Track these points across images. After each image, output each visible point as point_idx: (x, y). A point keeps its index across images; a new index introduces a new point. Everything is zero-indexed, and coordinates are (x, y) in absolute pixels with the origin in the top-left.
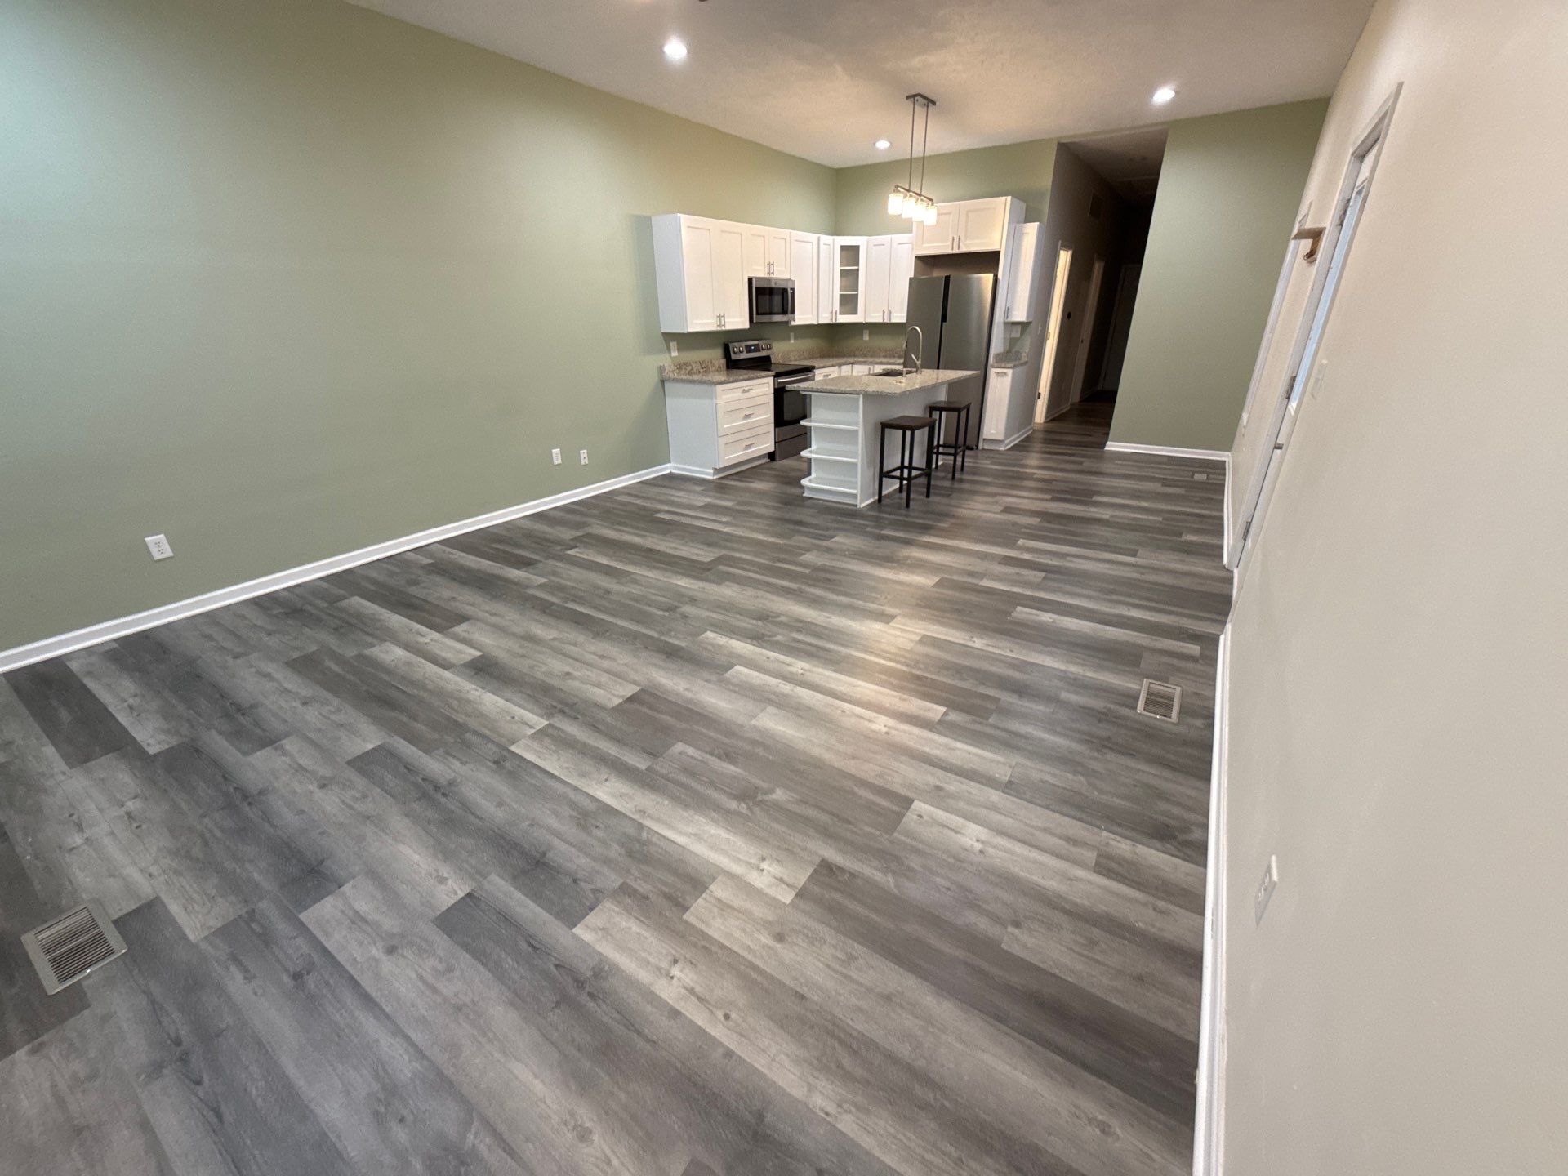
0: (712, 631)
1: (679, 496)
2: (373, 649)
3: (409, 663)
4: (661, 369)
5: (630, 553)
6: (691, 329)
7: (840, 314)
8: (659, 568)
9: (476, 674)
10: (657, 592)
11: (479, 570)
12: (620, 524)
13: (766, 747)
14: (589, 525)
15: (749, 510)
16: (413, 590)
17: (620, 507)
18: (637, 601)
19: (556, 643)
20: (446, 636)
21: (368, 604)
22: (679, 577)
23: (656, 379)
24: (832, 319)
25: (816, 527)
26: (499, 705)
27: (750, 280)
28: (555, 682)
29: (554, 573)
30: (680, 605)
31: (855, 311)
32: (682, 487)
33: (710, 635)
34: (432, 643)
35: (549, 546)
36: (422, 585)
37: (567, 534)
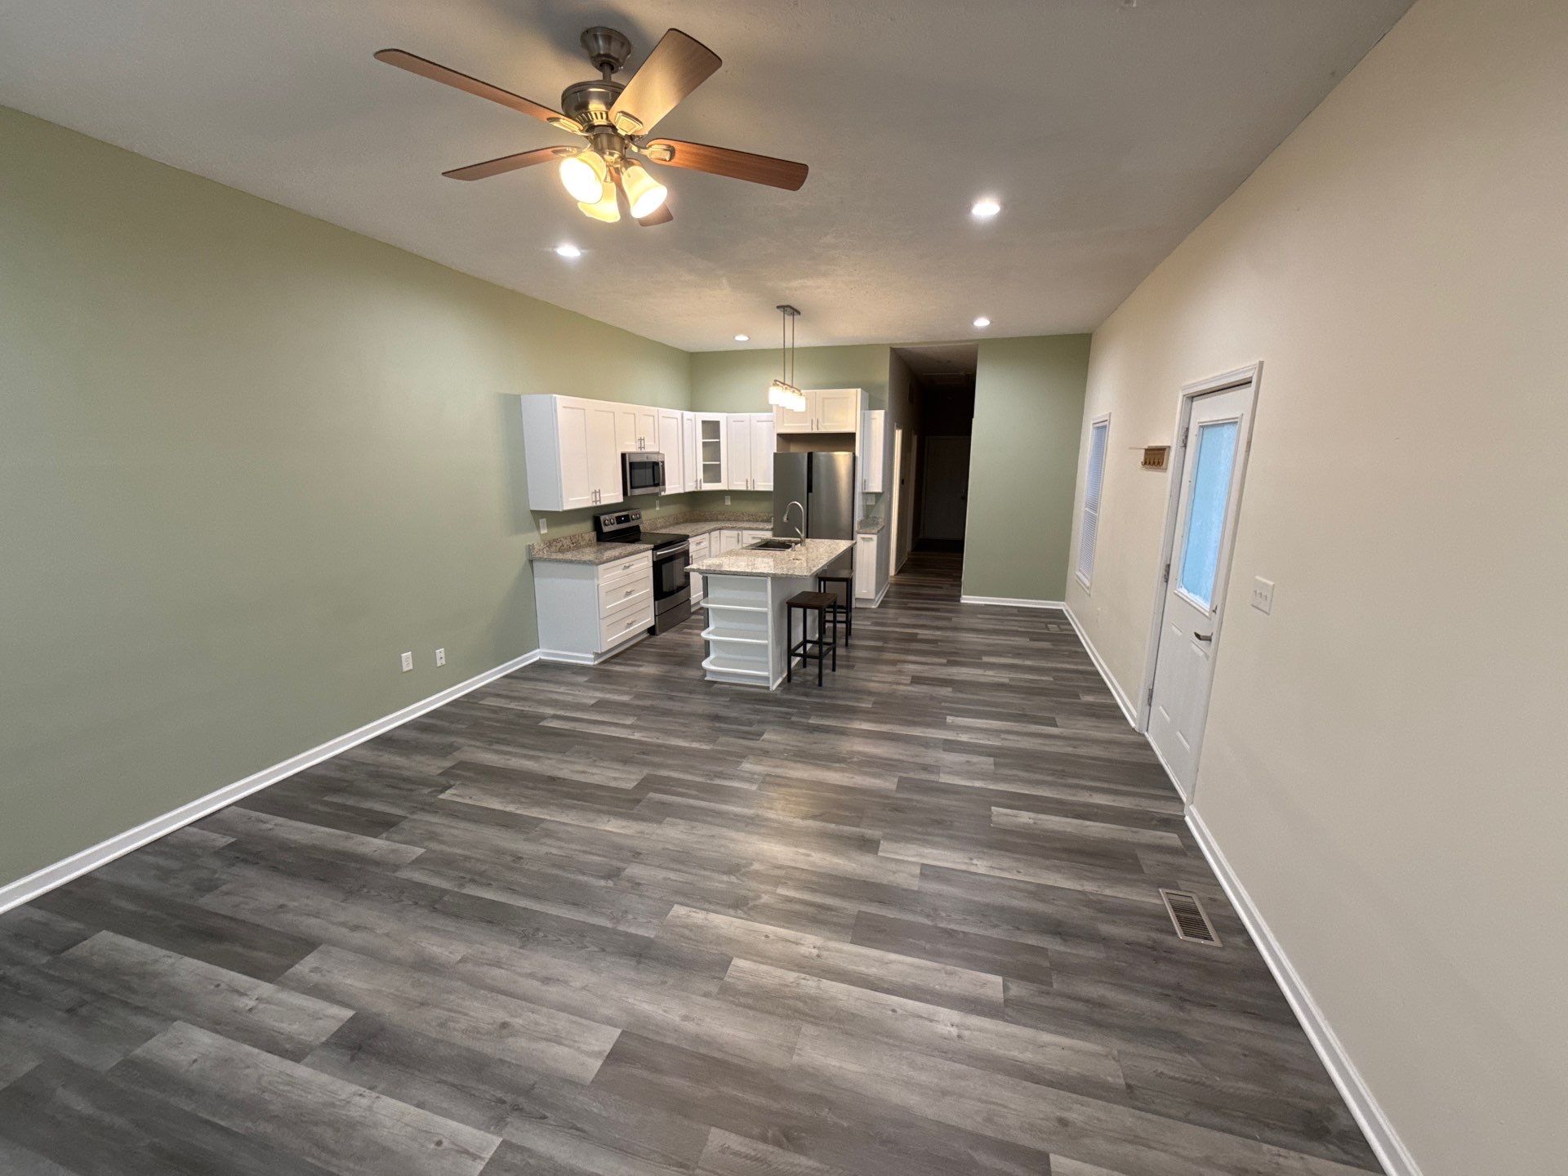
0: (682, 904)
1: (561, 692)
2: (152, 1043)
3: (225, 1062)
4: (530, 548)
5: (527, 787)
6: (567, 507)
7: (705, 482)
8: (573, 807)
9: (353, 1059)
10: (584, 848)
11: (314, 847)
12: (499, 741)
13: (831, 1104)
14: (458, 749)
15: (652, 706)
16: (208, 901)
17: (492, 716)
18: (560, 867)
19: (469, 967)
20: (284, 986)
21: (129, 943)
22: (606, 818)
23: (524, 559)
24: (697, 487)
25: (735, 721)
26: (407, 1119)
27: (623, 456)
28: (488, 1048)
29: (433, 836)
30: (624, 865)
31: (719, 480)
32: (560, 679)
33: (679, 911)
34: (261, 1006)
35: (411, 790)
36: (224, 888)
37: (432, 766)
